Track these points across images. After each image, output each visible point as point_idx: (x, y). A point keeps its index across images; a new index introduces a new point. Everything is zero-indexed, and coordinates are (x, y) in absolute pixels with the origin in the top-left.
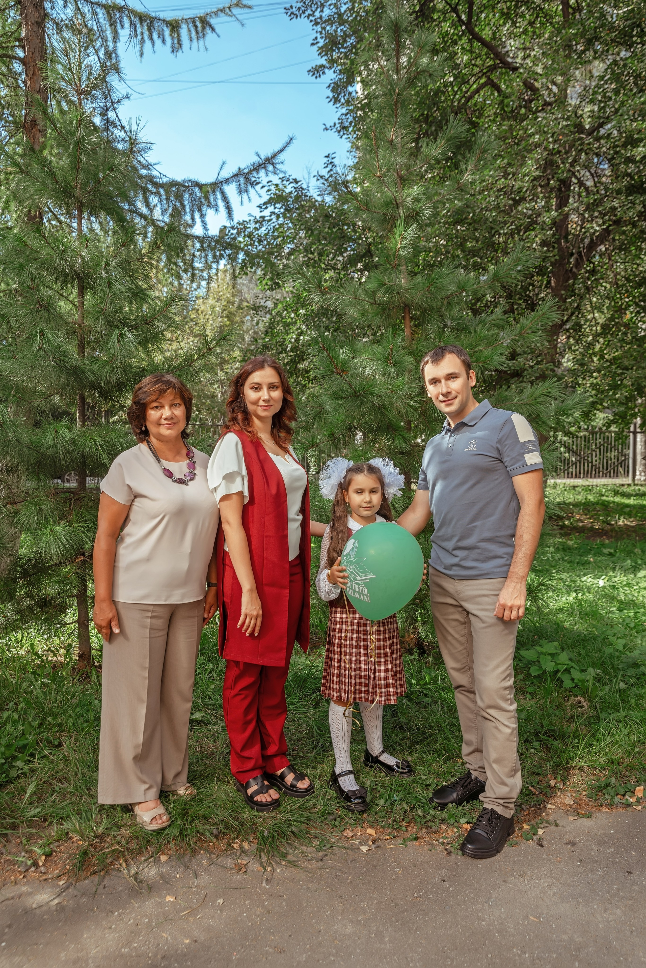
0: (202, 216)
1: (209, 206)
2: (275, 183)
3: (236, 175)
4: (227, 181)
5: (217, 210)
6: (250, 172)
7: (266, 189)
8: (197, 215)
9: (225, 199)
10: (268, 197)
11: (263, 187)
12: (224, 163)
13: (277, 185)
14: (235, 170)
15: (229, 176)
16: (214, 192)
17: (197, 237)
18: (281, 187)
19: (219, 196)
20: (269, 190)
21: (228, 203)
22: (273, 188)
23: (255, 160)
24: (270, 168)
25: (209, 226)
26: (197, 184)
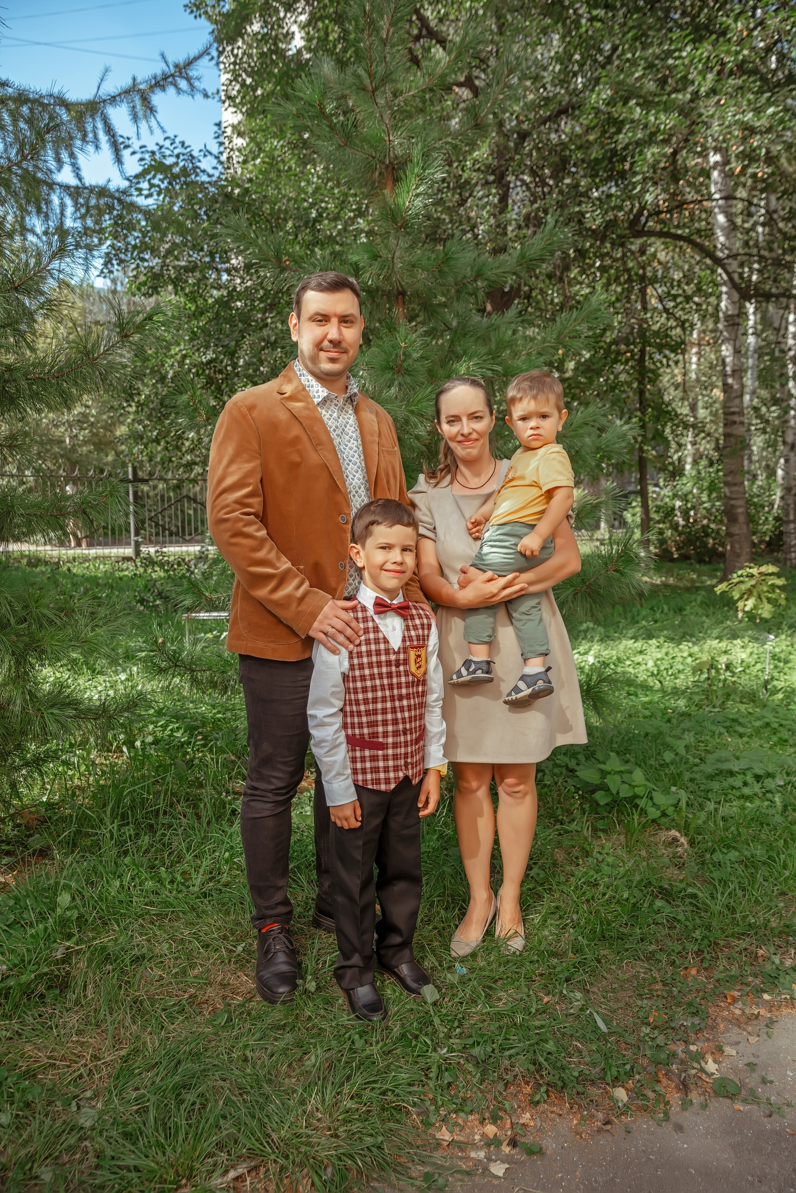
0: (72, 155)
1: (84, 139)
2: (150, 149)
3: (127, 92)
4: (113, 100)
5: (97, 147)
6: (152, 88)
7: (138, 156)
8: (65, 156)
9: (109, 130)
10: (140, 169)
11: (134, 153)
12: (107, 70)
13: (153, 153)
14: (126, 82)
15: (117, 92)
16: (93, 117)
17: (66, 188)
18: (158, 156)
19: (100, 125)
20: (142, 159)
21: (113, 136)
22: (147, 156)
23: (158, 68)
24: (183, 84)
25: (83, 173)
26: (63, 102)
